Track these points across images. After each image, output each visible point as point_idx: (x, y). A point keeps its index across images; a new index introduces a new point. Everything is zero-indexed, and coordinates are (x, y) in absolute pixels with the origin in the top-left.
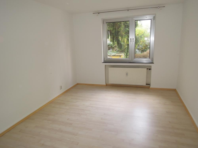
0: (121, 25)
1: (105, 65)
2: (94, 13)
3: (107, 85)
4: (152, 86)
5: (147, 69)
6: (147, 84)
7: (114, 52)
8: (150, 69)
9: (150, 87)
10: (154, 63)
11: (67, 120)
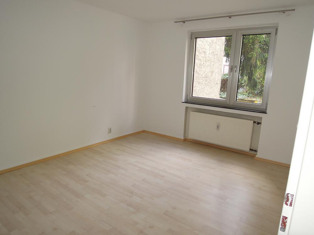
0: (254, 48)
1: (187, 108)
2: (176, 22)
3: (185, 140)
4: (259, 155)
5: (254, 122)
6: (250, 150)
7: (244, 95)
8: (258, 123)
9: (256, 156)
10: (266, 113)
11: (87, 175)
